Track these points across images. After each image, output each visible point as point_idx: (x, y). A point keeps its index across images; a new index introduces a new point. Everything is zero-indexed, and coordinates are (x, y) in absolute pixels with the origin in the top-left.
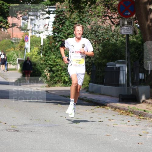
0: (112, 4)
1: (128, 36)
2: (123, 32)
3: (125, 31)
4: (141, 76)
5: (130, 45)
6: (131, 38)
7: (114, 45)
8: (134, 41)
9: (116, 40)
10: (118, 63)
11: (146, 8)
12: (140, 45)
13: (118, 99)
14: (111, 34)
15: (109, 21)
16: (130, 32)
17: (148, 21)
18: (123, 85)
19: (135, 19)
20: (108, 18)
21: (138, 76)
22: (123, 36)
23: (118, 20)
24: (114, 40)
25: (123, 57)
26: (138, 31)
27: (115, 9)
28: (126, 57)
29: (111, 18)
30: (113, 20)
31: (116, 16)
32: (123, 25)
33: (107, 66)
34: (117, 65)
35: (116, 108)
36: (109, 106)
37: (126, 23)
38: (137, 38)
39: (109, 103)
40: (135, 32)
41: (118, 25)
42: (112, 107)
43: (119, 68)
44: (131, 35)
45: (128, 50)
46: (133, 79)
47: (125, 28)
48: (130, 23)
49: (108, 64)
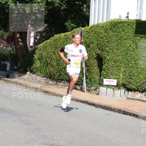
0: (4, 38)
1: (10, 51)
2: (8, 49)
3: (9, 49)
4: (16, 68)
5: (11, 55)
6: (12, 52)
7: (5, 54)
8: (13, 53)
9: (6, 53)
10: (6, 62)
11: (18, 40)
12: (15, 55)
13: (6, 77)
14: (3, 50)
15: (2, 45)
16: (11, 49)
17: (18, 45)
18: (8, 71)
19: (13, 44)
20: (2, 43)
21: (14, 67)
22: (8, 51)
23: (6, 45)
24: (4, 53)
25: (8, 60)
26: (14, 49)
27: (5, 40)
28: (9, 59)
29: (3, 43)
30: (4, 44)
31: (6, 43)
32: (8, 47)
33: (1, 63)
34: (6, 63)
35: (5, 80)
36: (2, 79)
37: (9, 46)
38: (14, 52)
39: (2, 78)
40: (13, 50)
41: (6, 46)
42: (3, 80)
43: (6, 64)
44: (12, 51)
45: (10, 57)
46: (12, 69)
47: (9, 48)
48: (11, 46)
49: (2, 62)
